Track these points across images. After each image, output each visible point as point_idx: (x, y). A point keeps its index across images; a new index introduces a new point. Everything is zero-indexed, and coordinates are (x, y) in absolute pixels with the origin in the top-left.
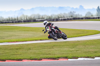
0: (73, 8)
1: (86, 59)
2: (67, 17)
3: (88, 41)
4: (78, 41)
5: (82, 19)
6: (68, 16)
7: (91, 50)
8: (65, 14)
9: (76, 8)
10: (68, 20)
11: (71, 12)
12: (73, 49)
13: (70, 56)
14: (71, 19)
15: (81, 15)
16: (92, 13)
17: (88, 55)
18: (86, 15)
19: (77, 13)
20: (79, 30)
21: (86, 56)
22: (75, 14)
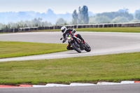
0: (38, 13)
1: (58, 85)
2: (30, 26)
3: (60, 60)
4: (46, 60)
5: (52, 28)
6: (32, 24)
7: (64, 72)
8: (27, 21)
9: (43, 14)
10: (32, 30)
11: (35, 19)
12: (40, 71)
13: (35, 80)
14: (36, 29)
15: (50, 24)
16: (65, 19)
17: (61, 80)
18: (58, 22)
19: (43, 21)
20: (47, 45)
21: (58, 80)
22: (42, 21)
